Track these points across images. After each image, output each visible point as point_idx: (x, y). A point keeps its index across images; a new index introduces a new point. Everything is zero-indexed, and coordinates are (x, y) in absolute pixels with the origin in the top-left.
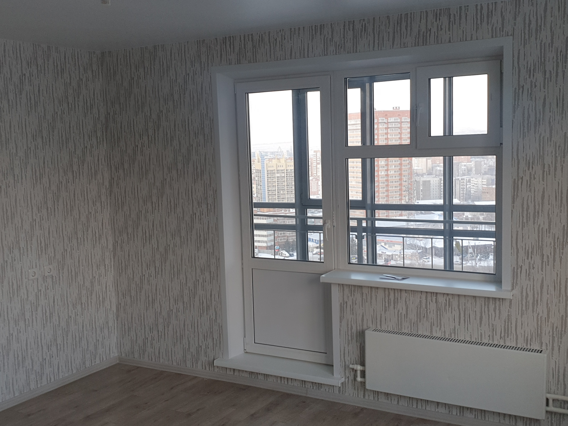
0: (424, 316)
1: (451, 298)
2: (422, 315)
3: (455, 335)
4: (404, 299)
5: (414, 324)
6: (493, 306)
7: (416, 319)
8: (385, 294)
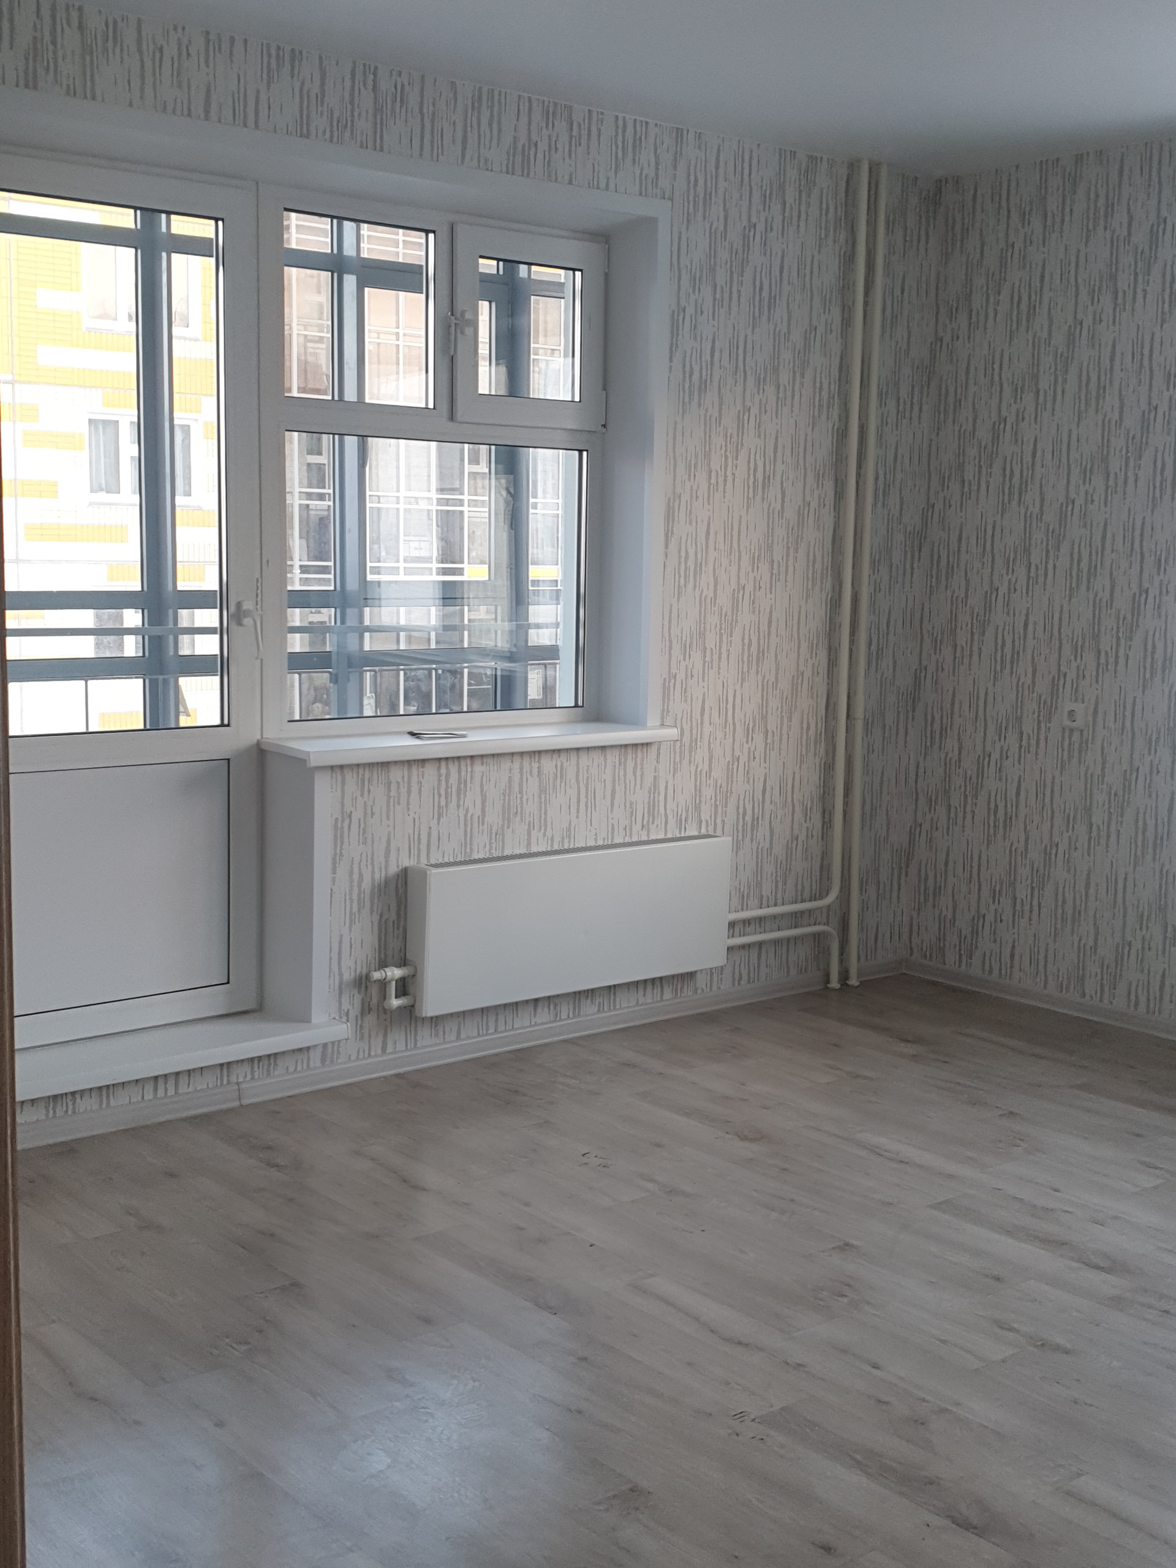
0: (517, 813)
1: (565, 761)
2: (514, 810)
3: (569, 842)
4: (477, 779)
5: (496, 834)
6: (633, 765)
7: (501, 823)
8: (440, 776)
